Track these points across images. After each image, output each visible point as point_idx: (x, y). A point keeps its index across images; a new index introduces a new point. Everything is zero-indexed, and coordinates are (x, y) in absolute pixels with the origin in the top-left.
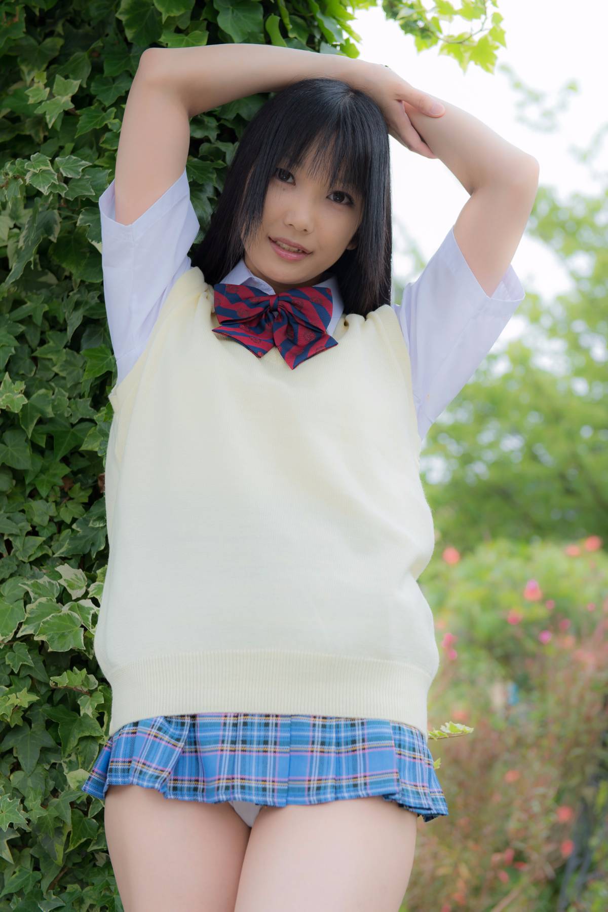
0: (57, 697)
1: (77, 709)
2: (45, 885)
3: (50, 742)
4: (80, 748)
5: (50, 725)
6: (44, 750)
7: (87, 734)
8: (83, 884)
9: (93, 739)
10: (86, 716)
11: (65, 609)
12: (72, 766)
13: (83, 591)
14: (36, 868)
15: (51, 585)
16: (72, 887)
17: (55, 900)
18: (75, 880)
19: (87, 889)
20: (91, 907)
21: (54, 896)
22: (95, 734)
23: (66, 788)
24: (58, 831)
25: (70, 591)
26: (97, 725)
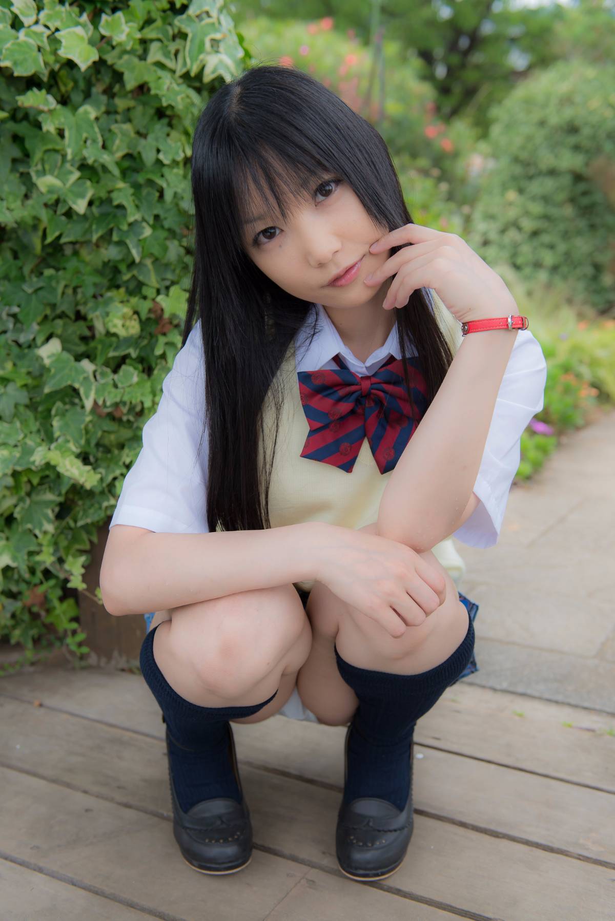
0: (20, 115)
1: (39, 126)
2: (27, 270)
3: (17, 153)
5: (17, 139)
6: (15, 161)
7: (50, 147)
9: (56, 151)
10: (48, 132)
11: (22, 35)
12: (43, 173)
13: (34, 18)
14: (16, 256)
15: (4, 13)
16: (48, 272)
17: (36, 282)
18: (49, 266)
19: (61, 273)
20: (66, 286)
21: (35, 279)
22: (58, 147)
23: (34, 191)
24: (35, 227)
25: (22, 18)
26: (58, 138)
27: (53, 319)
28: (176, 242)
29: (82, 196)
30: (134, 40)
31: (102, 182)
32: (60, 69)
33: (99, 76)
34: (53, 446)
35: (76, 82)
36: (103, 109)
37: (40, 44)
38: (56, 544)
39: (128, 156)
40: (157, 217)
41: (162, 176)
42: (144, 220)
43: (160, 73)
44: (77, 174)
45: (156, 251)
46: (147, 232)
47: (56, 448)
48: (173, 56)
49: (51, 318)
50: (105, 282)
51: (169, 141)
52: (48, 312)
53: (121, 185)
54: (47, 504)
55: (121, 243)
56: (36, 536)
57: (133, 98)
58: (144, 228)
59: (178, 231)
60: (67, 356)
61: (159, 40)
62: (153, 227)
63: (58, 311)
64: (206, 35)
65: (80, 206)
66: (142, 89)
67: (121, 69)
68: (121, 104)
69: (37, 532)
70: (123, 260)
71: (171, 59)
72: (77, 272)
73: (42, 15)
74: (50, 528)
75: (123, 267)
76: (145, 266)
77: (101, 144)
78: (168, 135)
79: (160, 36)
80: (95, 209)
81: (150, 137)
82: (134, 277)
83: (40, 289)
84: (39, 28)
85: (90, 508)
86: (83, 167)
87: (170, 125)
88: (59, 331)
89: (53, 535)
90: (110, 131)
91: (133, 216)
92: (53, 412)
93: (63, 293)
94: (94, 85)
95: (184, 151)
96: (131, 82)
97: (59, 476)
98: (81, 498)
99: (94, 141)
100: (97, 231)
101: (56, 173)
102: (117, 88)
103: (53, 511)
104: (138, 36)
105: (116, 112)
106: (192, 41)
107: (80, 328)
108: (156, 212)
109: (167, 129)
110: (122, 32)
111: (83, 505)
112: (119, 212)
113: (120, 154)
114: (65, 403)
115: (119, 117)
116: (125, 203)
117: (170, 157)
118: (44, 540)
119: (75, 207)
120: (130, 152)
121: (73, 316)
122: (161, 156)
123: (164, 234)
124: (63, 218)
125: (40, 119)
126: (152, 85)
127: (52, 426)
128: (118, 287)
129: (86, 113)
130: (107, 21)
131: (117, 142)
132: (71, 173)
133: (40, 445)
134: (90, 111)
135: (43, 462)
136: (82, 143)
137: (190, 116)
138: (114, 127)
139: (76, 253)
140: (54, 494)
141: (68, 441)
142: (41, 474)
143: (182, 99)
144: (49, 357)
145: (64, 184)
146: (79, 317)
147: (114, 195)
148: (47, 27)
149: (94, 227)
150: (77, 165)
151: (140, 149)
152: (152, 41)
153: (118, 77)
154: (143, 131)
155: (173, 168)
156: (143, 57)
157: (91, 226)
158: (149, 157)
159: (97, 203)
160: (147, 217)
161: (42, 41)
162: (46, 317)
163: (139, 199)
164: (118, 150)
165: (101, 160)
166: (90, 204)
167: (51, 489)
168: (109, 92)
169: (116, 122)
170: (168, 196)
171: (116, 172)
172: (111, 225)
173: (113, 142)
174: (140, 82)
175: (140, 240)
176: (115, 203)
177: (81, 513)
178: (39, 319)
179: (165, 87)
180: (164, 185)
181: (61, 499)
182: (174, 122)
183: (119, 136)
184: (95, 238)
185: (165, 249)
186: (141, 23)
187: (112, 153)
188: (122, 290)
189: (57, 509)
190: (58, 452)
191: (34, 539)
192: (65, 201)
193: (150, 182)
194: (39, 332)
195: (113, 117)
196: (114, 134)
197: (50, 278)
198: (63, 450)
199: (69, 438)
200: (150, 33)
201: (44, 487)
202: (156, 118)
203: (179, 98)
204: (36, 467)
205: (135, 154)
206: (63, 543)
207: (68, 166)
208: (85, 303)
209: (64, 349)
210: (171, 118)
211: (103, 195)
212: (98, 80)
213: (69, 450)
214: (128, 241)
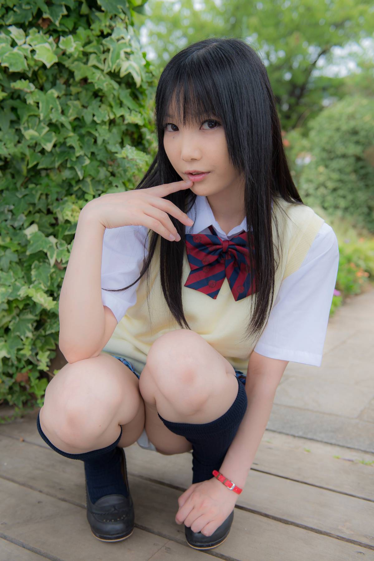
0: (15, 96)
1: (25, 101)
2: (19, 185)
3: (14, 117)
4: (29, 120)
5: (14, 109)
6: (12, 122)
7: (32, 113)
8: (37, 185)
9: (35, 116)
10: (30, 104)
11: (16, 50)
12: (28, 128)
13: (23, 41)
14: (13, 177)
15: (7, 39)
16: (31, 186)
17: (24, 191)
18: (32, 183)
19: (38, 187)
20: (41, 194)
21: (23, 190)
22: (36, 114)
23: (24, 139)
24: (23, 159)
25: (17, 41)
26: (36, 109)
27: (34, 213)
28: (104, 169)
29: (50, 141)
30: (79, 51)
31: (61, 133)
32: (38, 70)
33: (61, 74)
34: (31, 286)
35: (47, 77)
36: (63, 92)
37: (26, 54)
38: (34, 344)
39: (77, 119)
40: (93, 154)
41: (96, 130)
42: (85, 155)
43: (94, 70)
44: (47, 129)
45: (93, 173)
46: (87, 162)
47: (33, 287)
48: (102, 62)
49: (33, 212)
50: (64, 192)
51: (100, 110)
52: (31, 209)
53: (71, 134)
54: (28, 321)
55: (72, 168)
56: (22, 340)
57: (81, 86)
58: (85, 159)
59: (105, 161)
60: (40, 234)
61: (95, 53)
62: (91, 159)
63: (37, 208)
64: (121, 49)
65: (48, 147)
66: (85, 80)
67: (73, 70)
68: (74, 90)
69: (22, 337)
70: (73, 179)
71: (101, 64)
72: (48, 186)
73: (28, 39)
74: (30, 335)
75: (73, 183)
76: (87, 182)
77: (60, 111)
78: (100, 107)
79: (96, 51)
80: (57, 149)
81: (89, 108)
82: (80, 188)
83: (26, 195)
84: (26, 46)
85: (54, 324)
86: (50, 124)
87: (101, 101)
88: (37, 220)
89: (32, 339)
90: (67, 105)
91: (79, 152)
92: (33, 267)
93: (40, 198)
94: (58, 79)
95: (109, 116)
96: (78, 77)
97: (35, 304)
98: (49, 318)
99: (57, 110)
100: (58, 161)
101: (35, 128)
102: (71, 81)
103: (32, 325)
104: (81, 49)
105: (71, 95)
106: (113, 52)
107: (50, 219)
108: (92, 150)
109: (99, 103)
110: (72, 47)
111: (50, 322)
112: (71, 151)
113: (72, 118)
114: (40, 262)
115: (72, 97)
116: (74, 145)
117: (101, 119)
118: (27, 342)
119: (45, 147)
120: (78, 116)
121: (45, 212)
122: (95, 118)
123: (97, 164)
124: (39, 154)
125: (26, 97)
126: (89, 77)
127: (31, 275)
128: (71, 195)
129: (52, 93)
130: (63, 41)
131: (71, 111)
132: (43, 128)
133: (24, 285)
134: (54, 93)
135: (25, 295)
136: (49, 110)
137: (112, 96)
138: (69, 103)
139: (48, 175)
140: (33, 315)
141: (40, 283)
142: (24, 303)
143: (107, 85)
144: (30, 235)
145: (40, 135)
146: (49, 212)
147: (67, 140)
148: (30, 45)
149: (56, 159)
150: (47, 123)
151: (83, 114)
152: (91, 53)
153: (71, 74)
154: (86, 105)
155: (103, 125)
156: (86, 63)
157: (55, 159)
158: (88, 119)
159: (58, 145)
160: (87, 154)
161: (27, 53)
162: (30, 212)
163: (83, 143)
164: (71, 116)
165: (60, 120)
166: (55, 146)
167: (31, 312)
168: (67, 83)
169: (71, 100)
170: (100, 141)
171: (69, 127)
172: (66, 158)
173: (68, 111)
174: (84, 76)
175: (82, 167)
176: (68, 144)
177: (48, 327)
178: (26, 213)
179: (97, 78)
180: (97, 135)
181: (37, 318)
182: (103, 99)
183: (72, 107)
184: (57, 165)
185: (98, 172)
186: (84, 42)
187: (67, 117)
188: (74, 196)
189: (35, 324)
190: (34, 290)
191: (21, 341)
192: (40, 144)
193: (89, 134)
194: (26, 220)
195: (69, 97)
196: (69, 106)
197: (32, 189)
198: (37, 289)
199: (41, 281)
200: (89, 49)
201: (27, 311)
202: (93, 97)
203: (105, 84)
204: (21, 298)
205: (81, 118)
206: (39, 344)
207: (42, 124)
208: (52, 204)
209: (39, 230)
210: (102, 97)
211: (62, 140)
212: (61, 77)
213: (41, 288)
214: (76, 167)
